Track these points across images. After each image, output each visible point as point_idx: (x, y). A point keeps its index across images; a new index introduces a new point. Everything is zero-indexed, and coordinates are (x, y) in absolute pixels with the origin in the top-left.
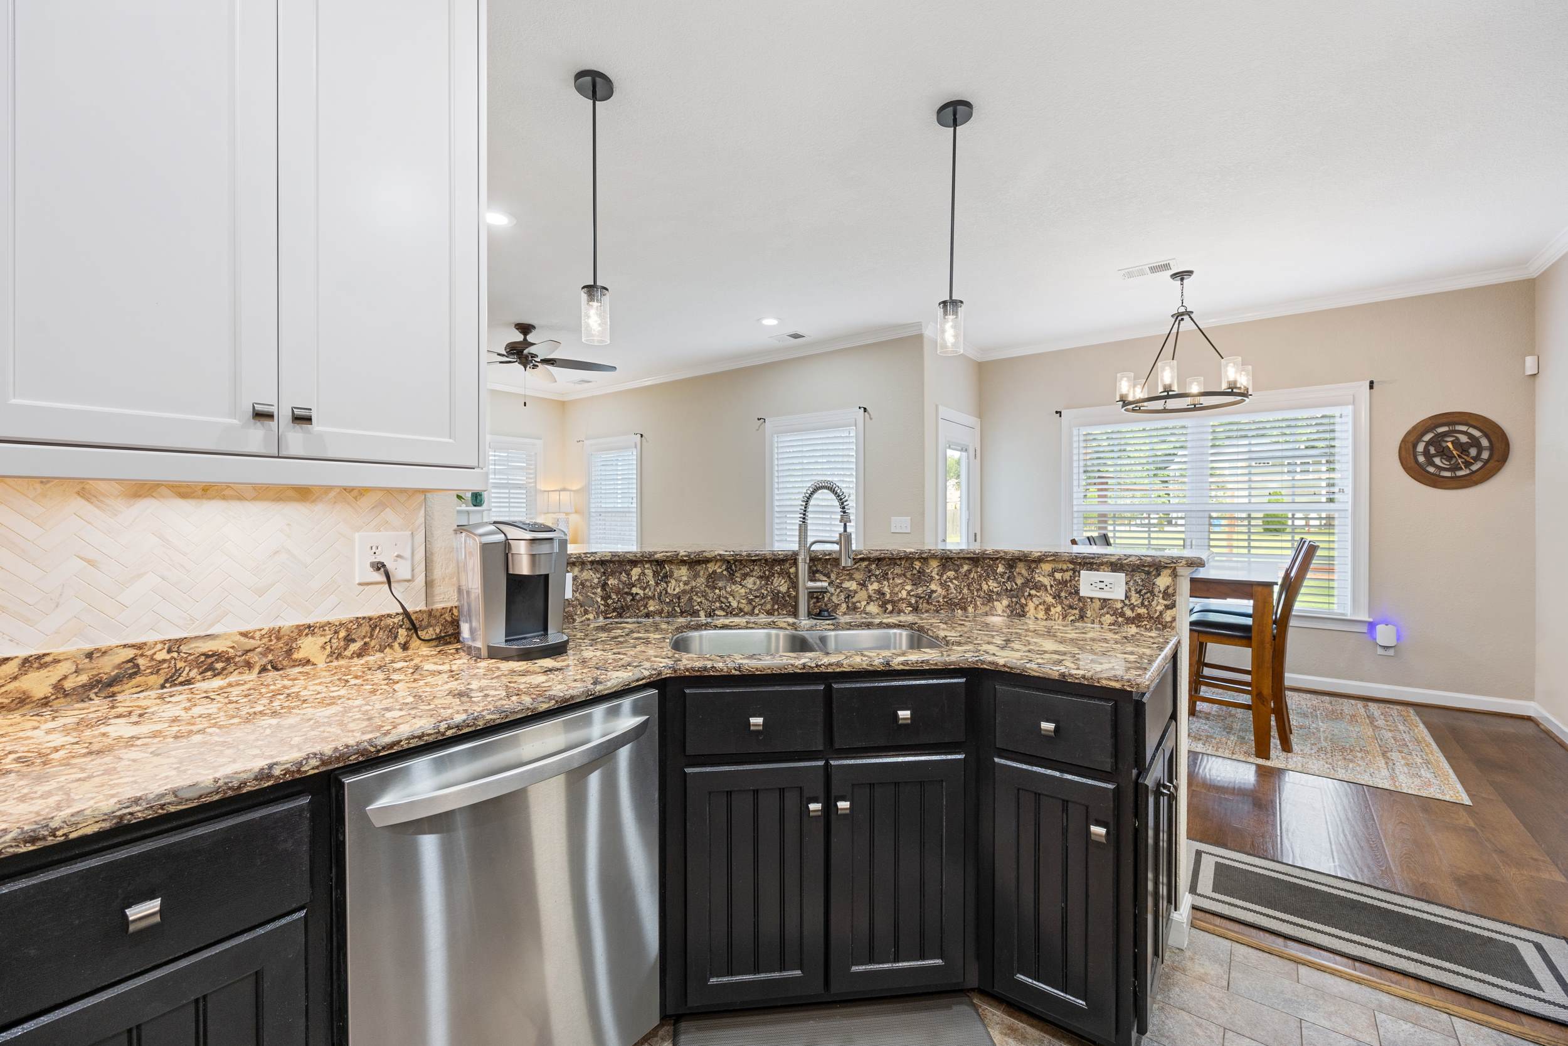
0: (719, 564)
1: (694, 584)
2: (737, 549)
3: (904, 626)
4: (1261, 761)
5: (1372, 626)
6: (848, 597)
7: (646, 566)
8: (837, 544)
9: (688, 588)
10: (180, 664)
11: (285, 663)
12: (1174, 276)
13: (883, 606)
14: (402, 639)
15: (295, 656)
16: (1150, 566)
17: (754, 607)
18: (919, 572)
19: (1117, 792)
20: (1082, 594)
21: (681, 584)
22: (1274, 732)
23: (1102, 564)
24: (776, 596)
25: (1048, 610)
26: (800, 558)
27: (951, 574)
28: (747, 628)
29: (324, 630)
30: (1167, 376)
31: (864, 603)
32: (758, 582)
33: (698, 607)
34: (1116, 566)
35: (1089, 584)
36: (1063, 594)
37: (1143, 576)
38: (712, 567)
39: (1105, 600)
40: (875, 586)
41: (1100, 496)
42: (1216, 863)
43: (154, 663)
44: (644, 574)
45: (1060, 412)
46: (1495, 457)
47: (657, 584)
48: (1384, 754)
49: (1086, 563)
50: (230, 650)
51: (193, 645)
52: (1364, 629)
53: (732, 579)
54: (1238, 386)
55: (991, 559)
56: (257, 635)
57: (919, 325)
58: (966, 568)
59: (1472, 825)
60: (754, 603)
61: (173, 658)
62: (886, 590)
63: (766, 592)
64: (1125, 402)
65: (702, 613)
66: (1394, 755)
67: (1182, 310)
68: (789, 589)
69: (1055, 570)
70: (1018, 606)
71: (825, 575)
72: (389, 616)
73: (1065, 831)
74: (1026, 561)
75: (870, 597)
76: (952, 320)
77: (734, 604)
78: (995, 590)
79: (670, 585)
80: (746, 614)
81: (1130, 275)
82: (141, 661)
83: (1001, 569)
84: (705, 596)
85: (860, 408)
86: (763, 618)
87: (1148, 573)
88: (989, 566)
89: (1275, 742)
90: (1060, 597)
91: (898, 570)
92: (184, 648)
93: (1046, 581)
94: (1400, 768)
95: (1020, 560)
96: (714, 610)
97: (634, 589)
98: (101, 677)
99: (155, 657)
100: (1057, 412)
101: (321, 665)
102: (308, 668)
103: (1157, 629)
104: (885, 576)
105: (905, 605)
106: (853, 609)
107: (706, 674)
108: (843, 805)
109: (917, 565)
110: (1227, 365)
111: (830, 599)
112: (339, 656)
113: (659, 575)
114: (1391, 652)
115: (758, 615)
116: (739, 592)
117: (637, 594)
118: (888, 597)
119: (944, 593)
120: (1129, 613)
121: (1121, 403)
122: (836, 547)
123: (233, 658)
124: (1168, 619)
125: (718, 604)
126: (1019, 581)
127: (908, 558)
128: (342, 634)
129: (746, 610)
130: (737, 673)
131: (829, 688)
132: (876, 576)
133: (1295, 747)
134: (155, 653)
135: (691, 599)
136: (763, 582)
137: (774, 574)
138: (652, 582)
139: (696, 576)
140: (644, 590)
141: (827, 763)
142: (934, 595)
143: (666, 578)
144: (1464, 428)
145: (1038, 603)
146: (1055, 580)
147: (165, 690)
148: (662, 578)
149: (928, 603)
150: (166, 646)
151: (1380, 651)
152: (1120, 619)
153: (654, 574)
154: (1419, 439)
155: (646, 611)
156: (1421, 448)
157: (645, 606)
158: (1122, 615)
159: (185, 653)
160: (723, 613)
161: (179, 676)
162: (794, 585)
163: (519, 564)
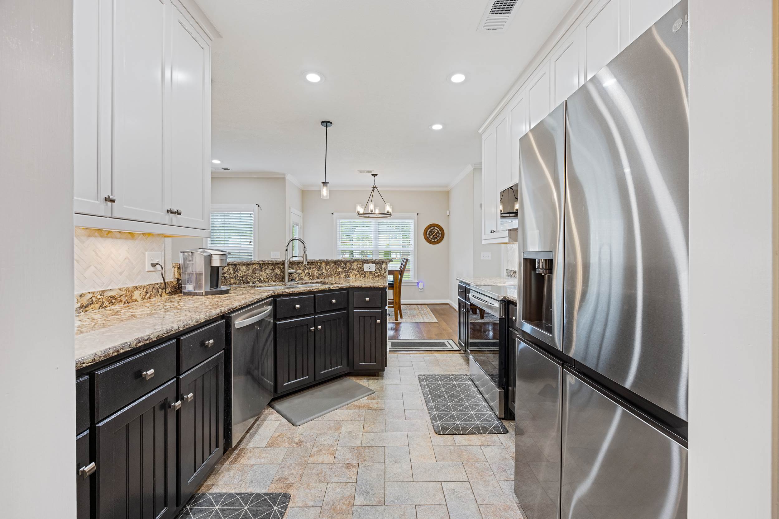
0: (257, 265)
1: (248, 272)
2: (264, 260)
3: (318, 283)
4: (396, 321)
5: (418, 283)
6: (299, 275)
7: (230, 266)
8: (302, 257)
9: (246, 274)
10: (104, 300)
11: (130, 300)
12: (372, 175)
13: (309, 277)
14: (160, 293)
15: (133, 298)
16: (381, 262)
17: (269, 280)
18: (319, 266)
19: (382, 311)
20: (365, 271)
21: (243, 273)
22: (399, 315)
23: (370, 262)
24: (276, 276)
25: (356, 275)
26: (286, 262)
27: (328, 267)
28: (268, 286)
29: (140, 289)
30: (371, 207)
31: (304, 277)
32: (270, 271)
33: (249, 281)
34: (373, 262)
35: (367, 268)
36: (360, 271)
37: (379, 265)
38: (254, 266)
39: (370, 272)
40: (307, 271)
42: (391, 343)
43: (97, 299)
44: (229, 269)
45: (333, 213)
46: (442, 236)
47: (234, 273)
48: (422, 316)
49: (366, 262)
50: (116, 295)
51: (107, 293)
52: (416, 284)
53: (261, 270)
54: (390, 212)
55: (340, 262)
56: (123, 290)
57: (284, 174)
58: (332, 265)
59: (438, 326)
60: (269, 278)
61: (102, 298)
62: (310, 272)
63: (273, 274)
64: (359, 214)
65: (251, 283)
66: (424, 315)
67: (375, 186)
68: (280, 273)
69: (358, 264)
70: (347, 275)
71: (292, 268)
72: (157, 284)
73: (371, 324)
74: (350, 262)
75: (305, 275)
76: (326, 188)
77: (262, 279)
78: (341, 271)
79: (239, 273)
80: (266, 282)
81: (361, 172)
82: (94, 299)
83: (342, 265)
84: (252, 277)
85: (257, 205)
86: (272, 283)
87: (381, 264)
88: (339, 264)
89: (399, 317)
90: (359, 272)
91: (313, 266)
92: (105, 294)
93: (355, 268)
94: (425, 318)
95: (348, 262)
96: (255, 281)
97: (225, 275)
98: (84, 305)
99: (97, 297)
100: (332, 213)
101: (140, 301)
102: (136, 303)
103: (383, 278)
104: (310, 268)
105: (315, 277)
106: (300, 279)
107: (283, 294)
108: (320, 327)
109: (319, 264)
110: (386, 205)
111: (293, 276)
112: (144, 299)
113: (235, 269)
114: (422, 290)
115: (270, 282)
116: (263, 275)
117: (226, 277)
118: (311, 275)
119: (326, 273)
120: (376, 275)
121: (358, 214)
122: (302, 259)
123: (117, 298)
124: (385, 275)
125: (256, 279)
126: (348, 268)
127: (317, 262)
128: (145, 290)
129: (266, 281)
130: (292, 293)
131: (315, 296)
132: (307, 268)
133: (403, 317)
134: (97, 296)
135: (247, 278)
136: (272, 271)
137: (275, 268)
138: (232, 272)
139: (249, 270)
140: (229, 275)
141: (314, 316)
142: (324, 274)
143: (237, 270)
144: (436, 228)
145: (353, 274)
146: (358, 267)
147: (100, 310)
148: (236, 270)
149: (322, 276)
150: (100, 293)
151: (420, 290)
152: (374, 276)
153: (233, 269)
154: (427, 231)
155: (230, 283)
156: (428, 233)
157: (230, 281)
158: (375, 275)
159: (105, 296)
160: (258, 282)
161: (103, 305)
162: (283, 272)
163: (216, 263)
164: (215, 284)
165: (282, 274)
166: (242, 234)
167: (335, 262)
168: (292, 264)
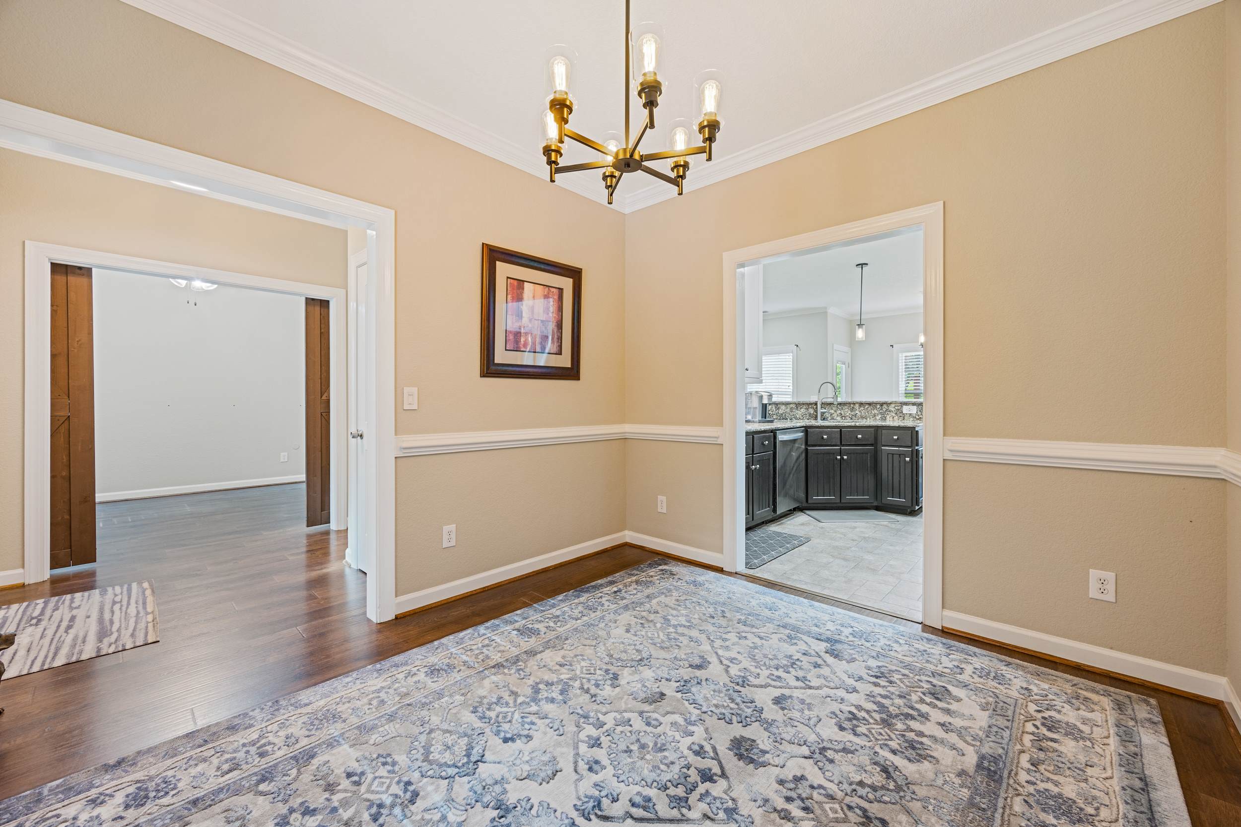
0: (794, 405)
2: (800, 401)
6: (831, 415)
8: (834, 399)
9: (785, 411)
13: (842, 418)
19: (912, 450)
20: (903, 412)
21: (783, 409)
23: (909, 404)
24: (810, 414)
25: (893, 418)
26: (819, 403)
27: (862, 408)
31: (836, 417)
34: (913, 405)
35: (906, 410)
36: (897, 412)
38: (791, 406)
39: (908, 413)
40: (839, 412)
41: (915, 386)
44: (773, 406)
47: (776, 410)
49: (905, 404)
53: (797, 409)
55: (875, 404)
57: (826, 308)
58: (866, 406)
62: (843, 413)
63: (807, 412)
65: (789, 418)
68: (814, 412)
69: (895, 406)
70: (884, 416)
71: (824, 408)
73: (900, 462)
74: (886, 404)
76: (861, 330)
77: (798, 416)
78: (877, 413)
83: (878, 406)
84: (789, 413)
85: (795, 345)
86: (806, 418)
88: (874, 406)
90: (897, 414)
91: (846, 407)
93: (893, 409)
95: (884, 404)
97: (771, 409)
100: (891, 346)
104: (842, 409)
105: (848, 418)
106: (833, 419)
107: (813, 426)
108: (845, 457)
109: (852, 405)
111: (826, 416)
116: (799, 414)
119: (860, 414)
120: (917, 417)
125: (793, 416)
126: (884, 410)
127: (850, 403)
130: (820, 426)
131: (841, 430)
132: (839, 409)
135: (785, 415)
136: (806, 410)
137: (809, 408)
139: (787, 408)
140: (772, 412)
141: (840, 447)
142: (857, 415)
145: (890, 416)
146: (896, 409)
148: (778, 408)
149: (855, 417)
152: (915, 419)
153: (776, 406)
155: (773, 418)
160: (795, 419)
162: (816, 411)
163: (765, 401)
164: (764, 416)
165: (815, 414)
166: (782, 378)
167: (870, 404)
168: (824, 405)
